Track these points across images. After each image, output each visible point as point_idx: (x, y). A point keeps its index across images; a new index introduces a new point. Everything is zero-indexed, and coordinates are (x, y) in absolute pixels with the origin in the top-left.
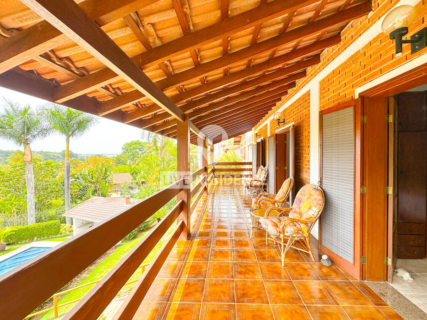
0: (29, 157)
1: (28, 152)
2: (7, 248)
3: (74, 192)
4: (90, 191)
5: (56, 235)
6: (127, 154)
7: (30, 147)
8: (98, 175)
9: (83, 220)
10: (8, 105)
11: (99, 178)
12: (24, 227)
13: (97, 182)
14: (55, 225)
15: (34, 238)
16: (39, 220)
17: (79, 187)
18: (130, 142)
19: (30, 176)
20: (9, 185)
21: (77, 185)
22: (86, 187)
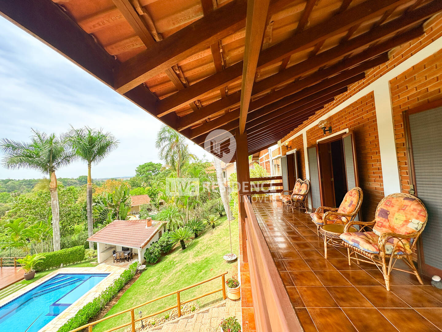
0: (55, 184)
1: (53, 180)
2: (36, 275)
3: (95, 216)
4: (110, 214)
5: (81, 260)
6: (141, 176)
7: (55, 174)
8: (118, 198)
9: (106, 244)
10: (36, 135)
11: (118, 201)
12: (51, 253)
13: (117, 205)
14: (80, 250)
15: (61, 264)
16: (63, 246)
17: (100, 211)
18: (143, 164)
19: (55, 202)
20: (35, 212)
21: (98, 210)
22: (106, 211)
